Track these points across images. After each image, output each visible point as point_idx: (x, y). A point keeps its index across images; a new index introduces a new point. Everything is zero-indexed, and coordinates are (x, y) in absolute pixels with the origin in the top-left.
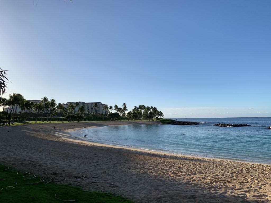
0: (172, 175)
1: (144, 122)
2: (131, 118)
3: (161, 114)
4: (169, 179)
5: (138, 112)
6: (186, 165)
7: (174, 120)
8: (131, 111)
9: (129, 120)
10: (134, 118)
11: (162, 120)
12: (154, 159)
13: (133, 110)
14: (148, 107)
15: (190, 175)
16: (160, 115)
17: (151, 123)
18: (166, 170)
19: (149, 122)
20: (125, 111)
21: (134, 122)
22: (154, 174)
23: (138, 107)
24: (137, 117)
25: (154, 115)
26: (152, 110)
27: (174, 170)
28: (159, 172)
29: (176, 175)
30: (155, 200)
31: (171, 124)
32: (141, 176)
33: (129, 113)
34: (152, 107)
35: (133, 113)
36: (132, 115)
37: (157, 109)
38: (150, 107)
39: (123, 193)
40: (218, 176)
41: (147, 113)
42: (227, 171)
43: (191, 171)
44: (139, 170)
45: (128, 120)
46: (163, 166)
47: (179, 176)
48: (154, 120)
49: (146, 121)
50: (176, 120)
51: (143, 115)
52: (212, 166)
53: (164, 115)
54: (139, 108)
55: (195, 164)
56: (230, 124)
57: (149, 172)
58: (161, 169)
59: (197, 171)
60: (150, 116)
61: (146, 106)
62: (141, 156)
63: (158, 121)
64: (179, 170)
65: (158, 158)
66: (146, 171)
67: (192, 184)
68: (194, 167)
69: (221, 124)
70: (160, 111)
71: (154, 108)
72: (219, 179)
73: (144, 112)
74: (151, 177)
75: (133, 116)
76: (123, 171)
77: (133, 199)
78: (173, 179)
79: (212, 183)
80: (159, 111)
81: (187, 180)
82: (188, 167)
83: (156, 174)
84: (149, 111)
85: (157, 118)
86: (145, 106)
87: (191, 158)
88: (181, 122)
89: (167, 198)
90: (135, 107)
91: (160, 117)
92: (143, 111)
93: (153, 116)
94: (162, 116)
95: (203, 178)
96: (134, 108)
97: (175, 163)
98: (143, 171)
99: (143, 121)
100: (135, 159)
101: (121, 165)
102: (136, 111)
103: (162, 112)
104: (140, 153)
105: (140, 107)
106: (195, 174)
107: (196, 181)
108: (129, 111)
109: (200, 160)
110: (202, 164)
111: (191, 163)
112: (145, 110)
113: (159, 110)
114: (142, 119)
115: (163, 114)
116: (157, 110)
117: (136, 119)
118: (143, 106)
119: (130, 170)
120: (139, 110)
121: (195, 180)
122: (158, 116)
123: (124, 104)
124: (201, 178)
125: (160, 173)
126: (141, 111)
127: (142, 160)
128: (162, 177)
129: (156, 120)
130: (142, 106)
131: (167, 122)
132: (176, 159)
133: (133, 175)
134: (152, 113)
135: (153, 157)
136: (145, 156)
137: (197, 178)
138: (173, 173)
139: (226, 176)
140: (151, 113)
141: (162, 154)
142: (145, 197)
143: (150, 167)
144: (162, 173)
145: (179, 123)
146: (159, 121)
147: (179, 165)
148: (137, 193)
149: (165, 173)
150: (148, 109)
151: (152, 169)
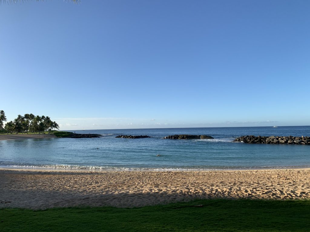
0: (68, 188)
1: (32, 136)
2: (11, 130)
3: (56, 125)
4: (65, 191)
5: (23, 122)
6: (83, 178)
7: (72, 133)
8: (11, 121)
9: (9, 134)
10: (16, 131)
11: (56, 133)
12: (47, 176)
13: (16, 120)
14: (38, 116)
15: (86, 186)
16: (54, 127)
17: (41, 136)
18: (61, 184)
19: (38, 135)
20: (3, 121)
21: (17, 136)
22: (49, 189)
23: (23, 115)
24: (21, 130)
25: (47, 127)
26: (43, 120)
27: (71, 183)
28: (54, 187)
29: (72, 188)
30: (53, 205)
31: (68, 137)
32: (34, 192)
33: (10, 124)
34: (43, 117)
35: (15, 124)
36: (13, 127)
37: (50, 119)
38: (41, 116)
39: (19, 206)
40: (112, 183)
41: (37, 124)
42: (121, 179)
43: (88, 183)
44: (31, 188)
45: (6, 133)
46: (58, 181)
47: (76, 187)
48: (46, 133)
49: (35, 134)
50: (74, 133)
51: (31, 126)
52: (108, 177)
53: (59, 127)
54: (24, 118)
55: (93, 177)
56: (131, 136)
57: (43, 188)
58: (56, 184)
59: (93, 182)
60: (41, 128)
61: (36, 115)
62: (30, 176)
63: (51, 134)
64: (76, 182)
65: (52, 175)
66: (39, 188)
67: (87, 192)
68: (91, 180)
69: (123, 136)
70: (55, 122)
71: (46, 117)
72: (112, 186)
73: (32, 123)
74: (46, 192)
75: (15, 128)
76: (11, 191)
77: (31, 208)
78: (69, 190)
79: (105, 189)
80: (53, 122)
81: (83, 190)
82: (85, 180)
83: (51, 189)
84: (40, 122)
85: (50, 130)
86: (33, 115)
87: (89, 172)
88: (80, 135)
89: (64, 202)
90: (19, 116)
91: (54, 129)
92: (30, 122)
93: (44, 128)
94: (57, 128)
95: (98, 186)
96: (17, 117)
97: (71, 178)
98: (36, 188)
99: (30, 134)
100: (23, 179)
101: (7, 186)
102: (19, 121)
103: (56, 122)
104: (29, 173)
105: (27, 116)
106: (91, 184)
107: (92, 189)
108: (8, 121)
109: (98, 173)
110: (99, 176)
111: (89, 177)
112: (34, 121)
113: (52, 120)
114: (28, 132)
115: (58, 125)
116: (50, 121)
117: (19, 132)
118: (31, 114)
119: (20, 189)
120: (24, 121)
121: (90, 189)
122: (52, 128)
123: (2, 112)
124: (96, 187)
125: (56, 188)
126: (28, 122)
127: (32, 179)
128: (58, 190)
129: (48, 133)
130: (29, 115)
131: (63, 135)
132: (72, 175)
133: (24, 192)
134: (43, 125)
135: (45, 175)
136: (35, 175)
137: (93, 187)
138: (69, 186)
139: (119, 183)
140: (41, 124)
141: (56, 172)
142: (42, 205)
143: (43, 184)
144: (58, 187)
145: (77, 136)
146: (53, 134)
147: (76, 179)
148: (34, 203)
149: (61, 187)
150: (38, 118)
151: (46, 185)
